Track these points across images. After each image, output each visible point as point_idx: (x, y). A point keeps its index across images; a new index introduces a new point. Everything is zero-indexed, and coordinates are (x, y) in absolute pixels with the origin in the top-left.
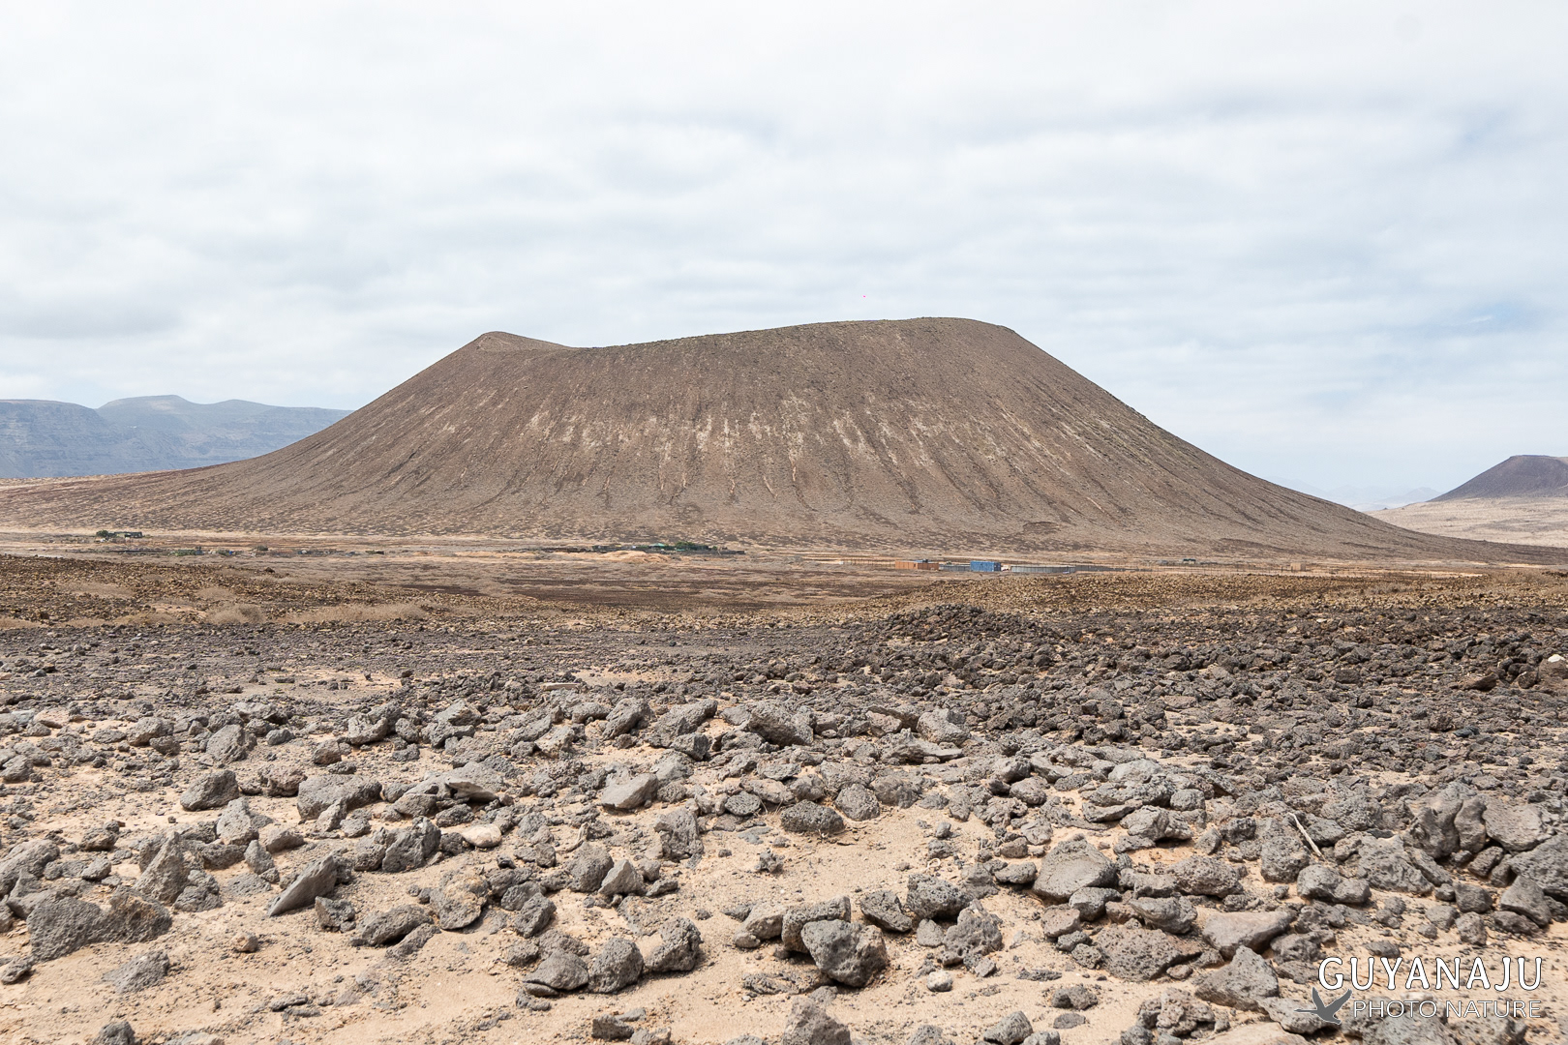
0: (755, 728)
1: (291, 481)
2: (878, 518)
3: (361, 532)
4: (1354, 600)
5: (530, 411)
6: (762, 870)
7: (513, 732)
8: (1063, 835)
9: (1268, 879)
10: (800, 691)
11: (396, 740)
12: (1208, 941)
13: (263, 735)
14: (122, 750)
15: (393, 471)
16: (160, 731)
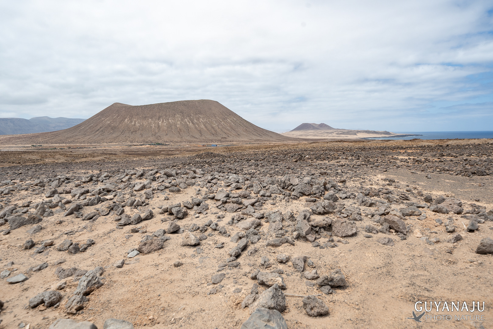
0: (165, 174)
1: (75, 134)
2: (195, 137)
3: (91, 143)
4: (277, 149)
5: (125, 118)
6: (165, 200)
7: (117, 178)
8: (220, 189)
9: (255, 194)
10: (178, 169)
11: (93, 181)
12: (244, 205)
13: (64, 182)
14: (32, 187)
15: (97, 131)
16: (40, 183)
